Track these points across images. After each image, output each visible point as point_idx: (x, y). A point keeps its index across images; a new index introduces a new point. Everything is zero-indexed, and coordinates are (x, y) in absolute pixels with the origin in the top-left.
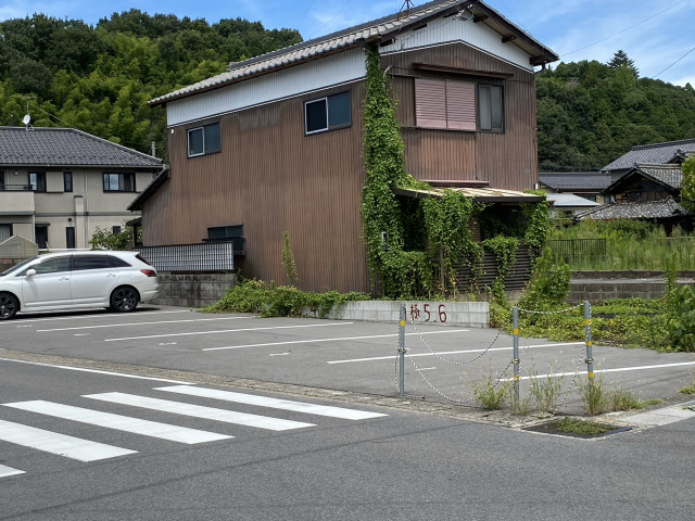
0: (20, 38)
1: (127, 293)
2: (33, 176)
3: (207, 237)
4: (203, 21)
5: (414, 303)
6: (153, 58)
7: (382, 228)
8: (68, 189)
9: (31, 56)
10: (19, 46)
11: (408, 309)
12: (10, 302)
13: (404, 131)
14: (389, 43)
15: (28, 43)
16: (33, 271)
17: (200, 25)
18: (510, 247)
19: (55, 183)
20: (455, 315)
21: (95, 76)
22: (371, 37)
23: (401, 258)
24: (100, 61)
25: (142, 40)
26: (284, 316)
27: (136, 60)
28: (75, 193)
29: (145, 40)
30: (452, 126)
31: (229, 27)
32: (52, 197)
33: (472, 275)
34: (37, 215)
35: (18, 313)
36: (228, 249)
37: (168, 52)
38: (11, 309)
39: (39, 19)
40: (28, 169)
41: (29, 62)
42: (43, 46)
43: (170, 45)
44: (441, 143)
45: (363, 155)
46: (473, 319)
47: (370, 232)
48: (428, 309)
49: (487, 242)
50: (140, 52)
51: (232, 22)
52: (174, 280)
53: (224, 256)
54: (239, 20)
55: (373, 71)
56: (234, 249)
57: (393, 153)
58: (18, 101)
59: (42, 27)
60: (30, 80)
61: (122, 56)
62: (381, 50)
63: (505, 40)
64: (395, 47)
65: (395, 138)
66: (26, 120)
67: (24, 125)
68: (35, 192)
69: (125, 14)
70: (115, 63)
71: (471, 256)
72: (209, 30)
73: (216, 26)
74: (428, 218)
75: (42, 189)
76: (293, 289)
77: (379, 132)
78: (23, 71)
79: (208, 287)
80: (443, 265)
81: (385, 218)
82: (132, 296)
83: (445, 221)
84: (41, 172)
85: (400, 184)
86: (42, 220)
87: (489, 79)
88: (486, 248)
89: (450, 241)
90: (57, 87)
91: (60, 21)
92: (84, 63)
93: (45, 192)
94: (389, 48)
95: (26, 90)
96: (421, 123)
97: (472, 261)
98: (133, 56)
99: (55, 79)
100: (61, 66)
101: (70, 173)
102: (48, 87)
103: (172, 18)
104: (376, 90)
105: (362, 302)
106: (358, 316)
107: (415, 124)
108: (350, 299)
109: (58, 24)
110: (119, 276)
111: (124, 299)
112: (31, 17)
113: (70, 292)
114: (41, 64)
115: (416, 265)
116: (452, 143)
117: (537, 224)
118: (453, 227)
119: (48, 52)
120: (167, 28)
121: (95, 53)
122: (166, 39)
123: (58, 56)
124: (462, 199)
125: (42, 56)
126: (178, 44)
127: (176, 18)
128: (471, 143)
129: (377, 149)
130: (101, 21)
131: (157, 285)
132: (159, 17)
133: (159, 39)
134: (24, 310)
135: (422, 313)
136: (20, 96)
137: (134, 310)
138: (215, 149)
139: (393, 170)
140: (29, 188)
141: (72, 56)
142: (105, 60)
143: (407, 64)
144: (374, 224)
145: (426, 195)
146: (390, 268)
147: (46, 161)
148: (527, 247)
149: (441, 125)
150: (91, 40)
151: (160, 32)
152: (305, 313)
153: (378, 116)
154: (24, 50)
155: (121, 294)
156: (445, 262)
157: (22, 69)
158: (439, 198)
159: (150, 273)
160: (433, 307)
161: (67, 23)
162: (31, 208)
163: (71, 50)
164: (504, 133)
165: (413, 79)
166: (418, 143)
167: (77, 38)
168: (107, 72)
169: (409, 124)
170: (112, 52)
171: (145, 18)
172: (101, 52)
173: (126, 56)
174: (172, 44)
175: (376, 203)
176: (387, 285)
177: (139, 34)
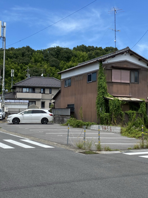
0: (52, 52)
1: (45, 119)
2: (42, 89)
3: (67, 107)
4: (101, 48)
5: (105, 126)
6: (86, 58)
7: (100, 107)
8: (50, 93)
9: (55, 57)
10: (52, 55)
11: (104, 128)
12: (18, 120)
13: (108, 83)
14: (104, 61)
15: (54, 54)
16: (23, 113)
17: (100, 49)
18: (133, 113)
19: (47, 91)
20: (113, 130)
21: (70, 62)
22: (100, 60)
23: (105, 115)
24: (72, 59)
25: (84, 53)
26: (78, 127)
27: (82, 58)
28: (52, 94)
29: (85, 53)
30: (122, 82)
31: (108, 49)
32: (46, 95)
33: (121, 120)
34: (42, 99)
35: (19, 123)
36: (69, 110)
37: (90, 56)
38: (18, 122)
39: (58, 47)
40: (41, 88)
41: (54, 59)
42: (58, 55)
43: (91, 54)
44: (119, 86)
45: (97, 88)
46: (117, 131)
47: (97, 107)
48: (108, 128)
49: (126, 112)
50: (83, 56)
51: (109, 48)
52: (59, 117)
53: (68, 112)
54: (111, 47)
55: (101, 67)
56: (71, 110)
57: (104, 88)
58: (50, 69)
59: (58, 49)
60: (54, 63)
61: (78, 57)
62: (103, 63)
63: (139, 60)
64: (106, 62)
65: (104, 84)
66: (42, 75)
67: (41, 76)
68: (42, 93)
69: (80, 46)
70: (76, 59)
71: (121, 115)
72: (102, 50)
73: (104, 49)
74: (109, 105)
75: (44, 93)
76: (81, 121)
77: (101, 83)
78: (52, 61)
79: (65, 119)
80: (113, 117)
81: (101, 104)
82: (47, 121)
83: (113, 106)
84: (44, 88)
85: (105, 96)
86: (43, 101)
87: (134, 70)
88: (126, 113)
89: (115, 111)
90: (61, 65)
91: (63, 48)
92: (68, 59)
93: (45, 93)
94: (104, 62)
95: (53, 66)
96: (113, 81)
97: (121, 116)
98: (81, 57)
99: (60, 63)
100: (62, 60)
101: (51, 89)
102: (58, 65)
103: (93, 47)
104: (101, 72)
105: (95, 125)
106: (93, 129)
107: (112, 81)
108: (92, 124)
109: (62, 49)
110: (44, 115)
111: (44, 121)
112: (56, 47)
113: (32, 118)
114: (57, 59)
115: (107, 117)
116: (122, 86)
117: (142, 108)
118: (115, 107)
119: (59, 56)
120: (91, 49)
121: (71, 56)
122: (90, 53)
123: (62, 57)
124: (119, 100)
125: (57, 57)
126: (93, 54)
127: (94, 47)
128: (128, 86)
129: (100, 87)
130: (74, 48)
131: (53, 118)
132: (89, 47)
133: (89, 53)
134: (21, 122)
135: (107, 129)
136: (51, 67)
137: (47, 124)
138: (70, 85)
139: (103, 92)
140: (40, 93)
141: (65, 57)
142: (74, 58)
143: (110, 66)
144: (99, 105)
145: (109, 99)
146: (102, 117)
147: (45, 86)
148: (138, 114)
149: (119, 81)
150: (70, 53)
151: (89, 51)
152: (83, 127)
153: (101, 79)
154: (53, 56)
155: (44, 120)
156: (113, 116)
157: (52, 60)
158: (112, 100)
159: (51, 115)
160: (109, 127)
161: (65, 49)
162: (41, 98)
163: (65, 56)
164: (138, 84)
165: (112, 70)
166: (112, 86)
167: (67, 52)
168: (74, 61)
169: (110, 81)
170: (76, 56)
171: (85, 47)
172: (73, 56)
173: (79, 57)
174: (92, 54)
175: (99, 100)
176: (102, 121)
177: (83, 51)
